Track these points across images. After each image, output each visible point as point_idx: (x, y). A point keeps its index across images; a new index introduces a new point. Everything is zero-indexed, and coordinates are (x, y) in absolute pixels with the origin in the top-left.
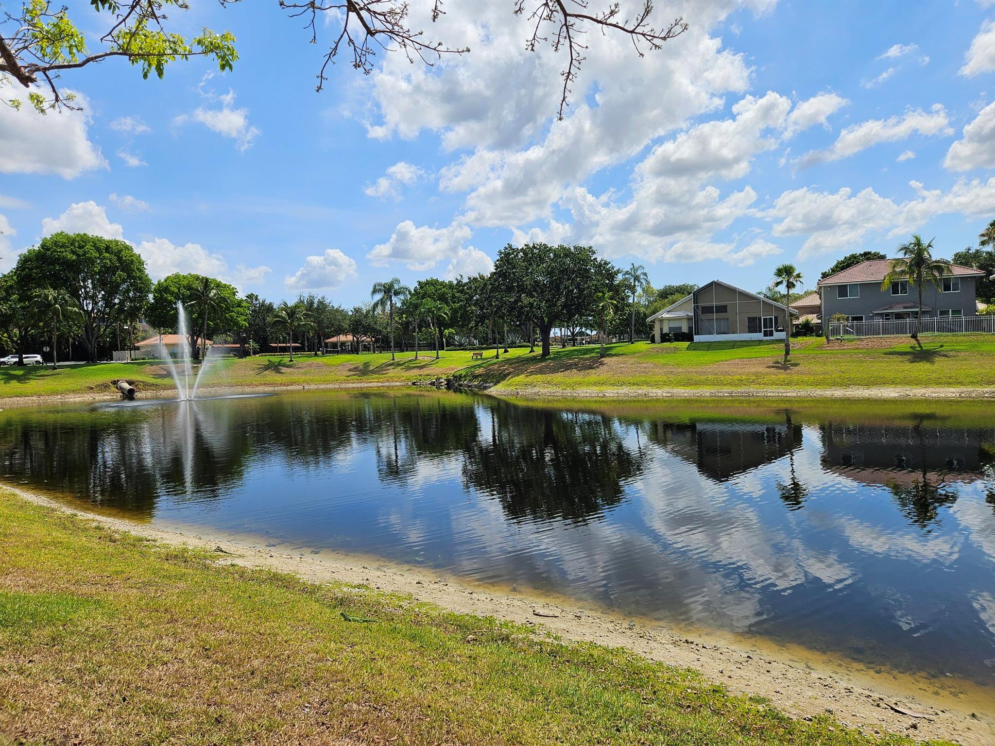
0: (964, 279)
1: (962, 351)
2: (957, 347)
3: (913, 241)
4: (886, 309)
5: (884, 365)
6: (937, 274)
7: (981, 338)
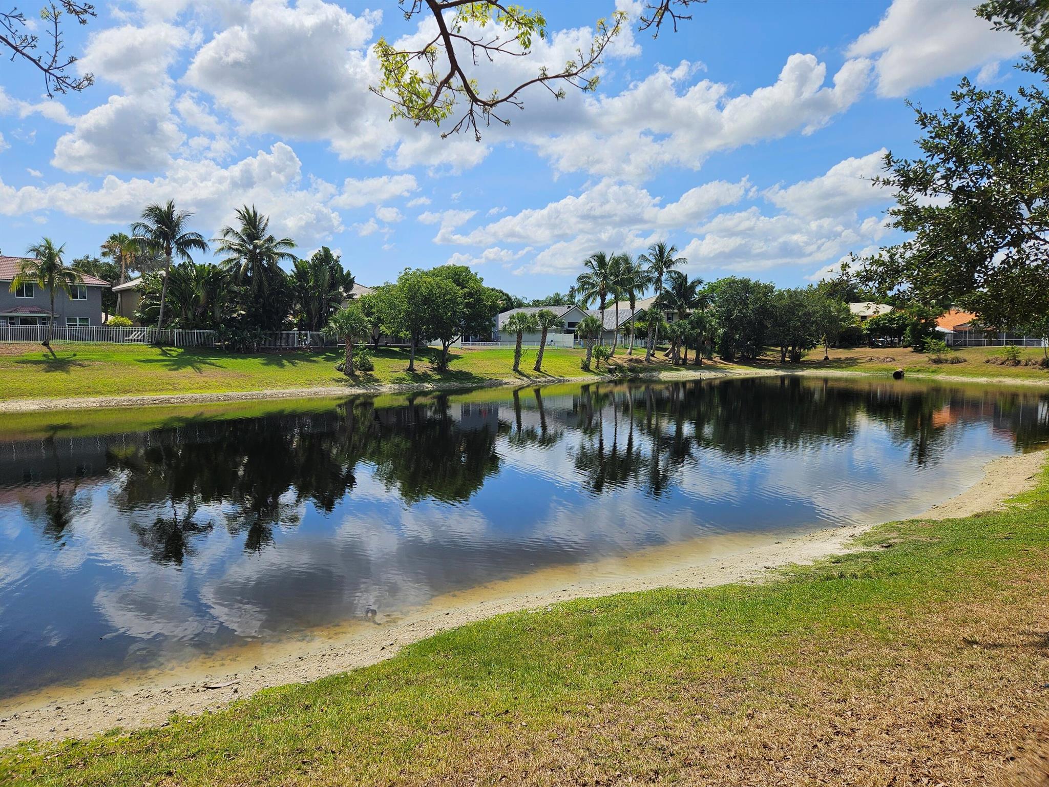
0: (91, 288)
1: (97, 360)
2: (91, 357)
3: (44, 243)
4: (11, 312)
5: (18, 374)
6: (68, 281)
7: (111, 348)
